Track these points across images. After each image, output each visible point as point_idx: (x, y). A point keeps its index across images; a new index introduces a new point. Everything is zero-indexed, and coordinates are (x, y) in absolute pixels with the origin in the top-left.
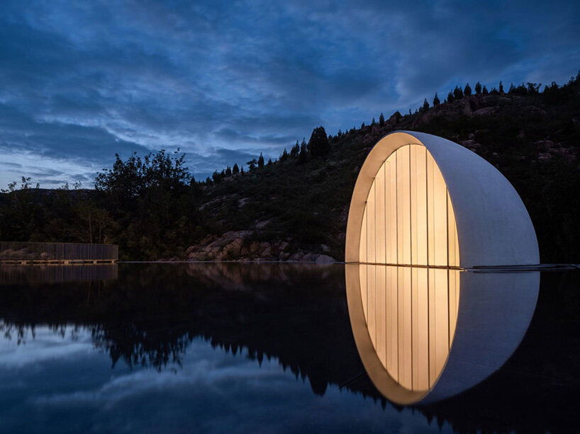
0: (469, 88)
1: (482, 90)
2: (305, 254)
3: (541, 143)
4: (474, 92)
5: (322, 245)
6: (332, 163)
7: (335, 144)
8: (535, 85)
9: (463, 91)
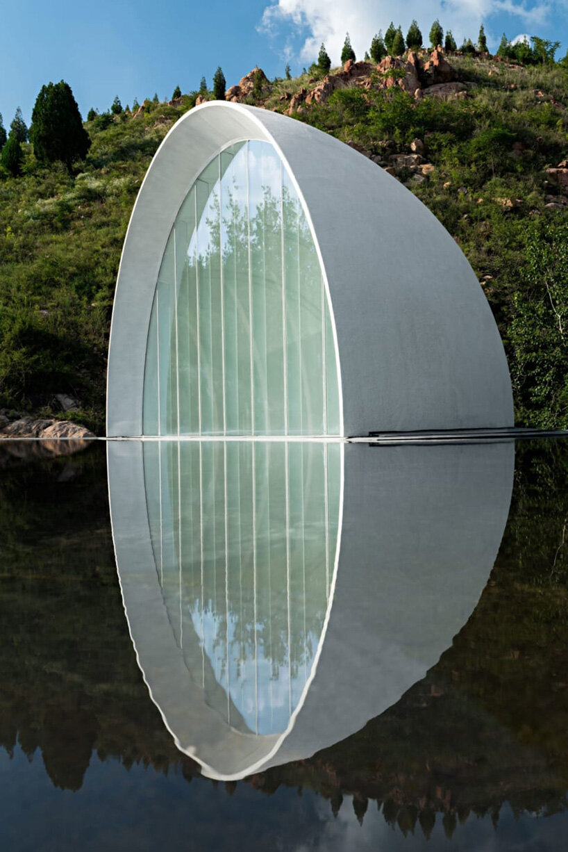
0: (419, 33)
1: (444, 40)
2: (13, 419)
3: (552, 175)
4: (427, 44)
5: (60, 397)
6: (95, 184)
7: (102, 134)
8: (547, 43)
9: (405, 37)
